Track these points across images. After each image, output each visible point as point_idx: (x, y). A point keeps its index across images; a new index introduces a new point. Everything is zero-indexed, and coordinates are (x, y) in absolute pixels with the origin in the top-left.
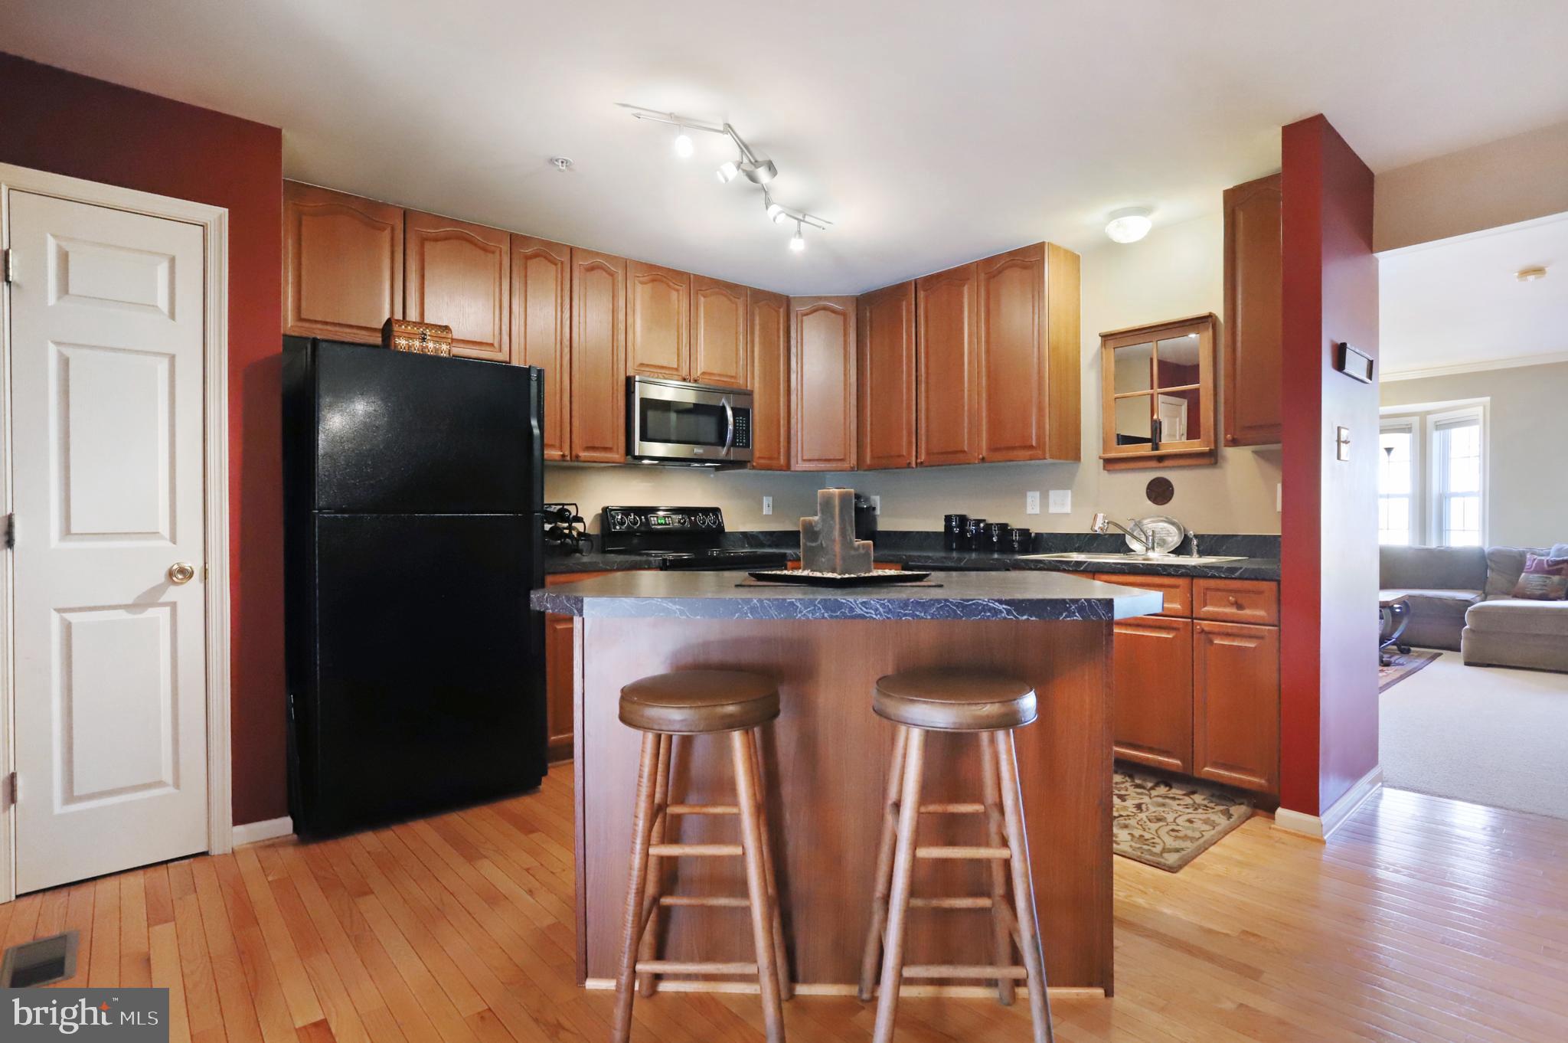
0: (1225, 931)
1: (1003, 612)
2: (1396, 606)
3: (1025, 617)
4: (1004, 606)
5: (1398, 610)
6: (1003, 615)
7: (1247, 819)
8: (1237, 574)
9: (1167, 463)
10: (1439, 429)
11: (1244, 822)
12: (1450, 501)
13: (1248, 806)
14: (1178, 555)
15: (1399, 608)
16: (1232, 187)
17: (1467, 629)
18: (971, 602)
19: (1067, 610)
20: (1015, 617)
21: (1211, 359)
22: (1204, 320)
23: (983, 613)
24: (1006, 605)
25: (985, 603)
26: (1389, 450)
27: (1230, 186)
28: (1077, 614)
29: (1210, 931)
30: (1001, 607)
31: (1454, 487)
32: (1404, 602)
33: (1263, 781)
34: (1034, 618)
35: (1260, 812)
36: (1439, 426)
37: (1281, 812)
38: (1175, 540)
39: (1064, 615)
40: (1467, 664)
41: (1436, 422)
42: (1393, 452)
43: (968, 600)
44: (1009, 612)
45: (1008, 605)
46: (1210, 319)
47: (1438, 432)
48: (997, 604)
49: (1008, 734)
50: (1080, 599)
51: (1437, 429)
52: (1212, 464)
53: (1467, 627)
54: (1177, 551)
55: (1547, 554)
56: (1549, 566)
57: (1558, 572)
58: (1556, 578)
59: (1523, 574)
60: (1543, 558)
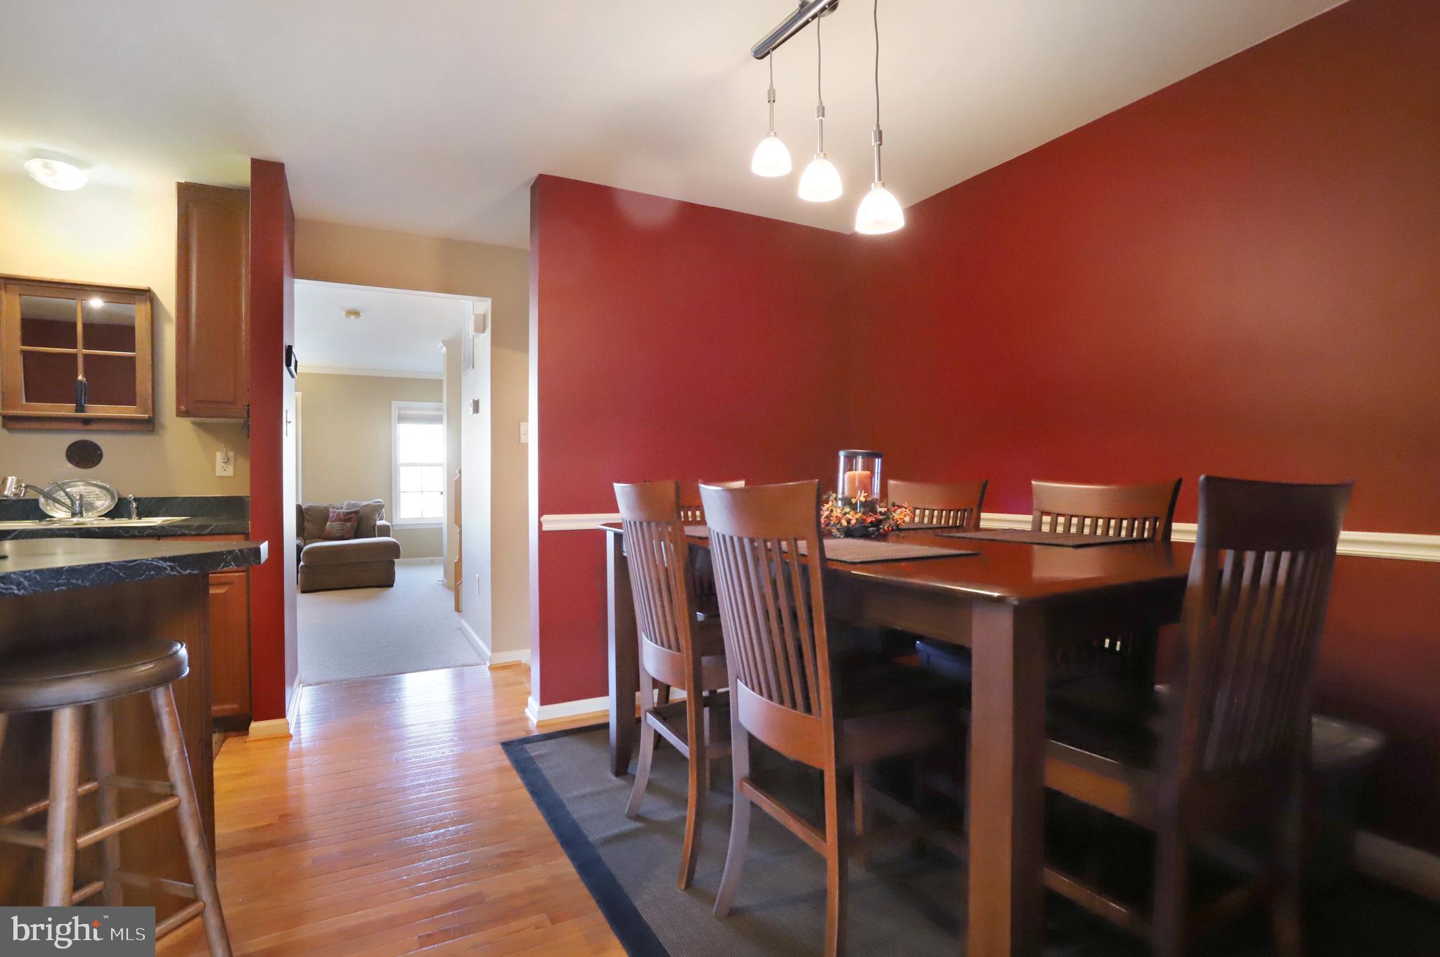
0: (267, 823)
1: (167, 569)
3: (188, 571)
4: (168, 564)
6: (167, 572)
7: (223, 742)
8: (207, 531)
9: (93, 427)
11: (221, 746)
13: (220, 732)
14: (113, 519)
16: (183, 182)
17: (302, 566)
18: (134, 563)
19: (224, 560)
20: (178, 572)
21: (149, 331)
22: (142, 293)
23: (147, 573)
24: (170, 562)
25: (149, 562)
27: (183, 181)
28: (232, 563)
29: (256, 829)
30: (165, 564)
33: (235, 706)
34: (196, 572)
35: (229, 733)
37: (254, 725)
38: (104, 503)
39: (222, 565)
40: (302, 591)
43: (132, 561)
44: (172, 568)
45: (173, 562)
46: (148, 293)
48: (161, 562)
49: (168, 688)
50: (235, 550)
52: (151, 431)
54: (111, 514)
55: (342, 508)
56: (344, 516)
57: (349, 520)
58: (348, 524)
59: (328, 523)
60: (340, 511)
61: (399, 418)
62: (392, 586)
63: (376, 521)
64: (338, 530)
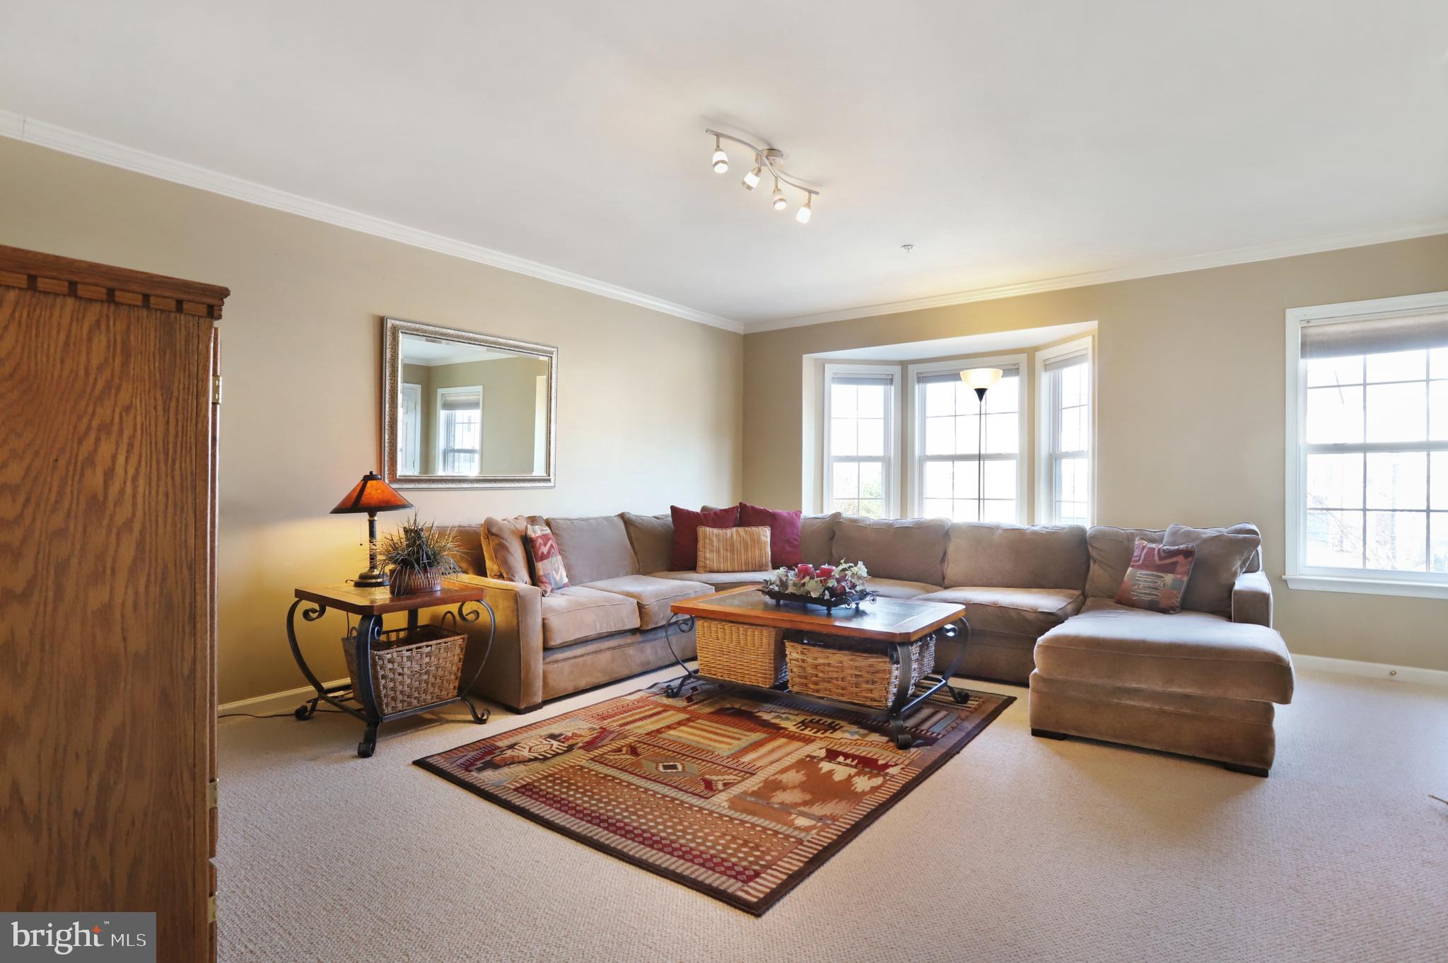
2: (949, 626)
5: (951, 634)
10: (1049, 370)
12: (1060, 463)
15: (953, 630)
17: (1036, 673)
26: (981, 392)
31: (1065, 447)
32: (961, 619)
36: (1048, 366)
40: (1036, 733)
41: (1045, 360)
42: (987, 395)
47: (1048, 373)
51: (1046, 371)
53: (1036, 670)
55: (1160, 540)
56: (1161, 558)
57: (1171, 569)
58: (1169, 578)
59: (1130, 569)
60: (1153, 546)
61: (1304, 345)
62: (1264, 774)
63: (1235, 575)
64: (1145, 588)
